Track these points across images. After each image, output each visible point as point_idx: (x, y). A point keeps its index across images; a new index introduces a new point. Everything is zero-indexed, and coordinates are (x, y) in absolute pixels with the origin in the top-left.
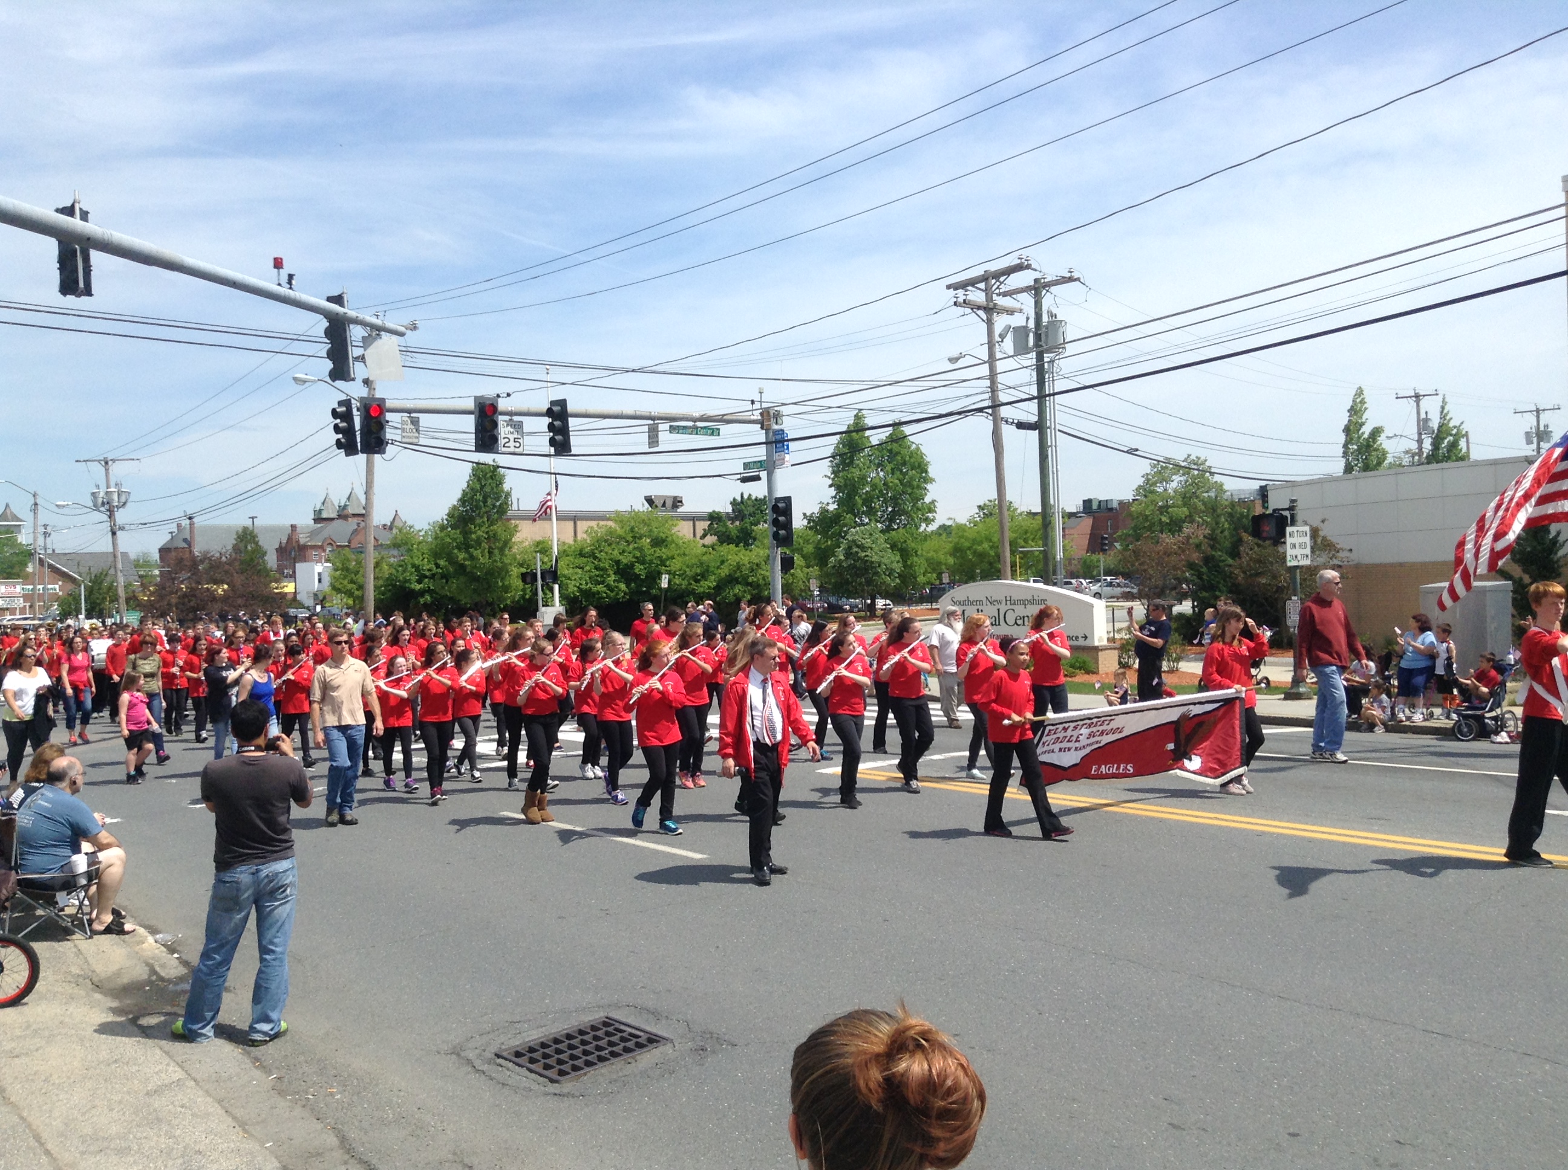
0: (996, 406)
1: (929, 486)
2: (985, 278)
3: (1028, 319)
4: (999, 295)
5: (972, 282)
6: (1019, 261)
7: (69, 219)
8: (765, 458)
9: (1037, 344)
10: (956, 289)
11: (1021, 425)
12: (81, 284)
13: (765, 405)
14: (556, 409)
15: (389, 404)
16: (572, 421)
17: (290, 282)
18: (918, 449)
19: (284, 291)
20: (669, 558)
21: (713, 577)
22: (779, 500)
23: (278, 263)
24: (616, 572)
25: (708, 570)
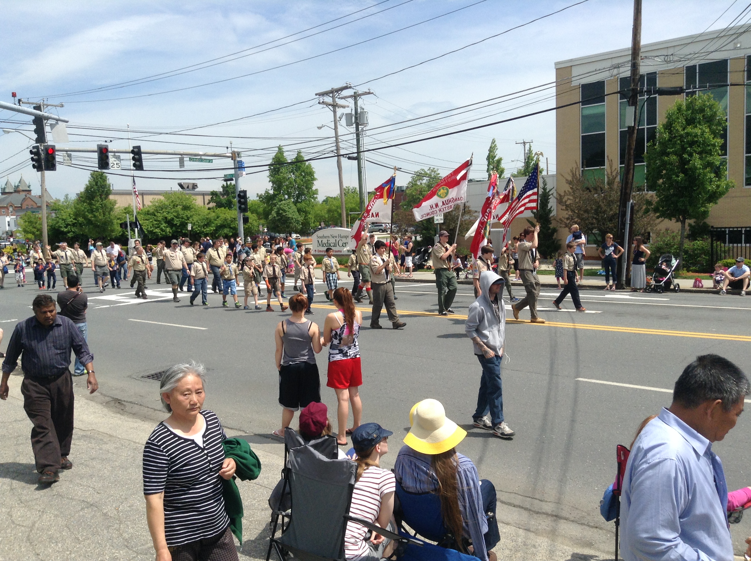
1: (315, 182)
2: (332, 92)
3: (352, 110)
4: (339, 98)
5: (327, 93)
6: (346, 85)
8: (234, 173)
9: (356, 122)
10: (319, 95)
11: (349, 158)
13: (233, 149)
14: (136, 150)
15: (57, 148)
16: (143, 156)
17: (19, 103)
19: (17, 106)
20: (191, 216)
21: (213, 225)
22: (241, 192)
23: (14, 95)
24: (165, 223)
25: (210, 221)
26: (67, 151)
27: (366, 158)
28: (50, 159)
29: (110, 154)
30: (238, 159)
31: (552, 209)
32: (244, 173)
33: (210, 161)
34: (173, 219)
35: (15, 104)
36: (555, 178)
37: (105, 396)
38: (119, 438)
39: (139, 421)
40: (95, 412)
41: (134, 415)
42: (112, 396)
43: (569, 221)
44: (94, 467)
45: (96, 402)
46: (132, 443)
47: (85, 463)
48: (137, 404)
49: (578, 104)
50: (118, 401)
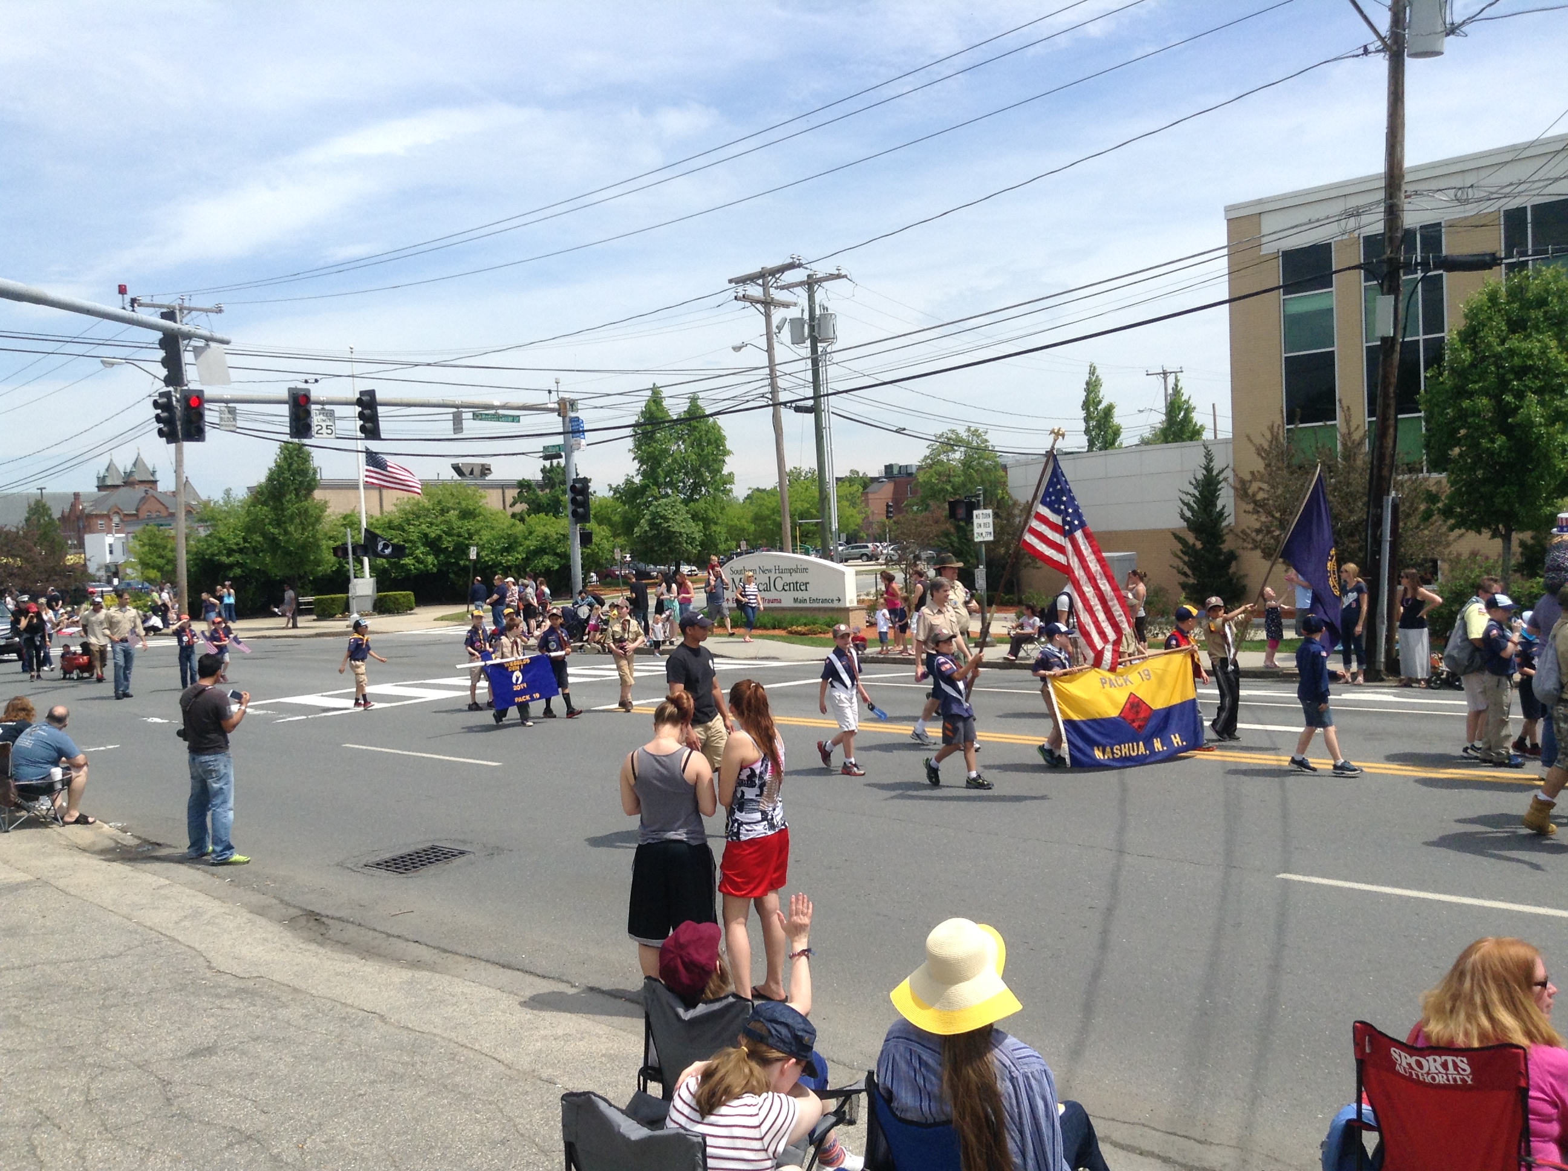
0: (775, 391)
1: (727, 459)
2: (763, 275)
3: (803, 311)
4: (777, 288)
5: (751, 278)
6: (792, 260)
8: (563, 445)
9: (811, 335)
10: (737, 283)
11: (798, 409)
13: (561, 395)
14: (364, 398)
15: (207, 395)
16: (380, 410)
17: (132, 305)
19: (127, 313)
20: (477, 532)
21: (521, 548)
22: (576, 481)
23: (122, 290)
24: (424, 545)
25: (515, 542)
26: (227, 402)
27: (831, 410)
28: (194, 418)
29: (313, 407)
30: (573, 415)
31: (1227, 512)
32: (583, 442)
33: (515, 419)
34: (440, 537)
35: (124, 308)
36: (1231, 447)
37: (288, 904)
38: (312, 995)
39: (356, 958)
40: (265, 940)
41: (345, 945)
42: (304, 906)
43: (1260, 537)
44: (258, 1057)
45: (270, 919)
46: (339, 1006)
47: (241, 1047)
48: (352, 922)
49: (1276, 291)
50: (315, 918)
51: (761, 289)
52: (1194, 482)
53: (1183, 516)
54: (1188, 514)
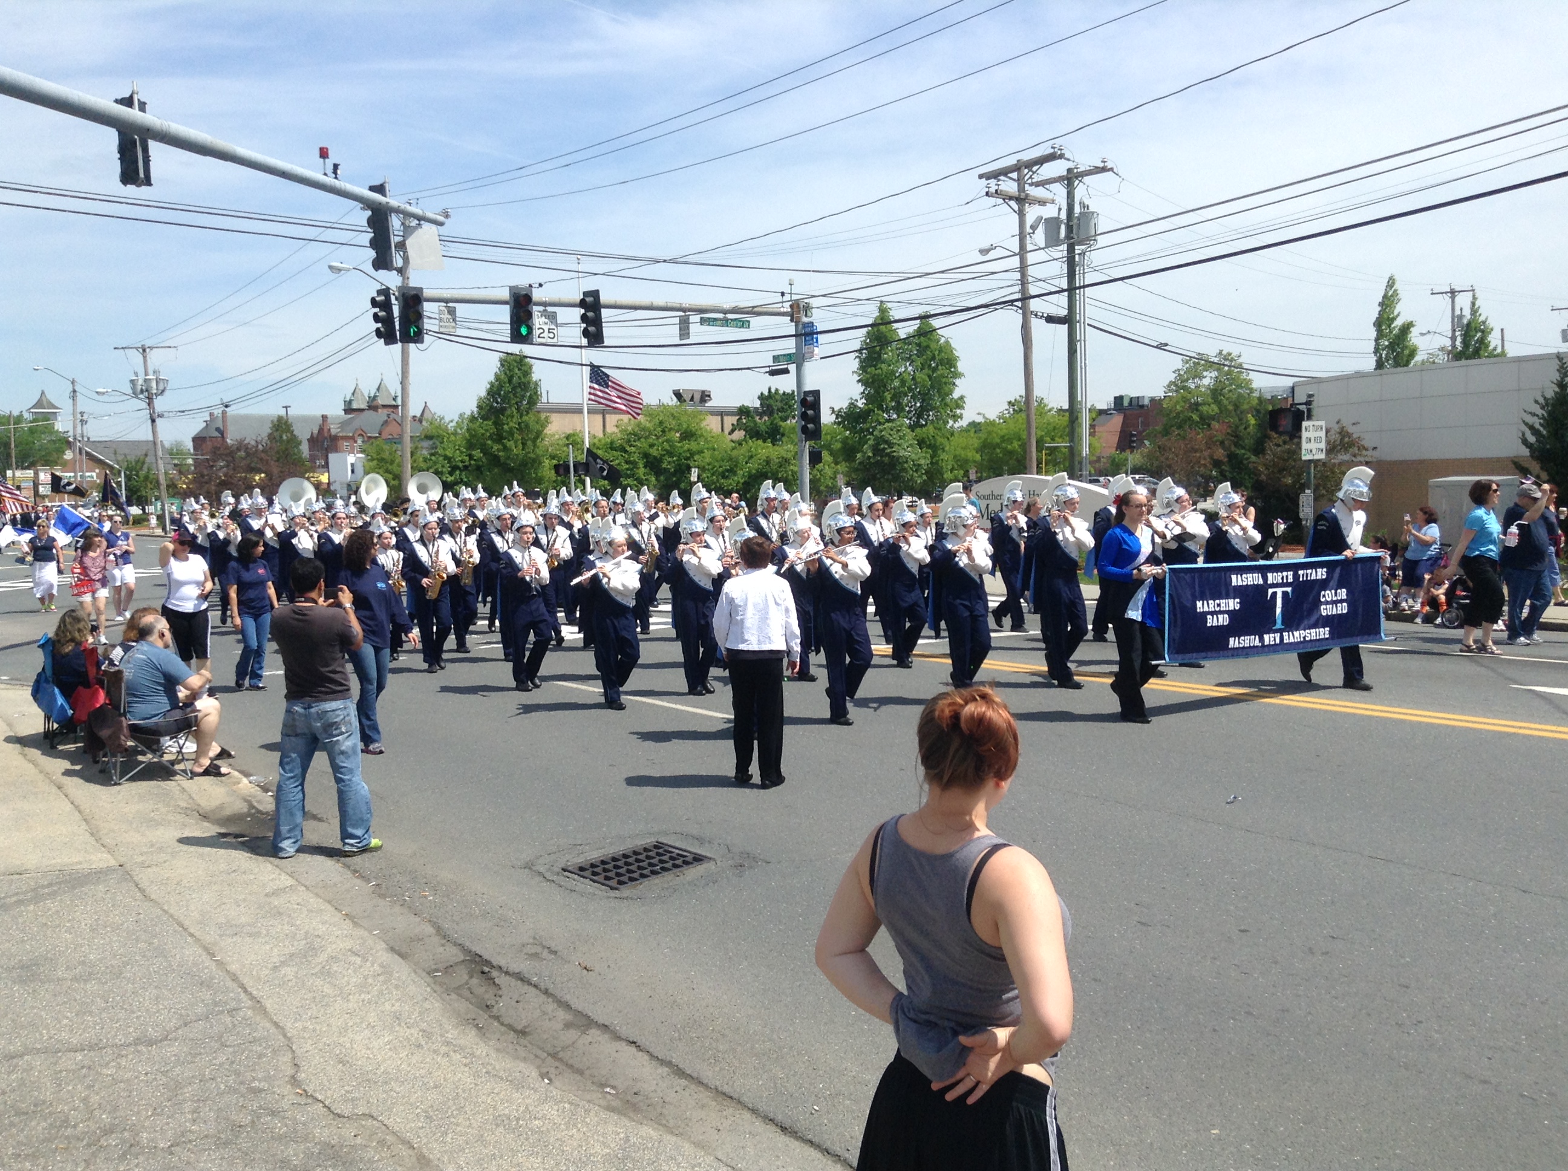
0: (1025, 298)
1: (957, 382)
2: (1017, 167)
3: (1060, 210)
4: (1031, 185)
5: (1004, 172)
6: (1052, 150)
7: (129, 109)
8: (794, 351)
9: (1069, 236)
10: (988, 178)
11: (1050, 319)
12: (142, 175)
13: (794, 297)
15: (427, 293)
16: (605, 313)
17: (335, 172)
18: (947, 342)
19: (329, 180)
20: (699, 453)
21: (741, 472)
22: (806, 394)
23: (323, 153)
24: (646, 466)
25: (736, 465)
26: (446, 301)
27: (1088, 321)
28: (412, 317)
29: (535, 308)
30: (806, 316)
32: (816, 355)
33: (745, 324)
34: (661, 457)
35: (326, 174)
37: (447, 938)
42: (468, 942)
45: (415, 967)
50: (481, 968)
51: (1016, 184)
52: (1541, 400)
53: (1525, 442)
54: (1532, 439)
